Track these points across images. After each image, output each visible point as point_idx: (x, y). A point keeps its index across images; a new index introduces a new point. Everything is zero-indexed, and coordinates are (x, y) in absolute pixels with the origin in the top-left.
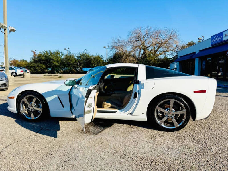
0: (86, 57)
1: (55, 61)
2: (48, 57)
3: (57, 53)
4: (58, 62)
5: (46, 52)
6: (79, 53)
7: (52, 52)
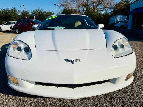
0: (39, 13)
1: (13, 17)
2: (6, 13)
3: (14, 10)
4: (15, 18)
5: (5, 10)
6: (33, 10)
7: (10, 9)
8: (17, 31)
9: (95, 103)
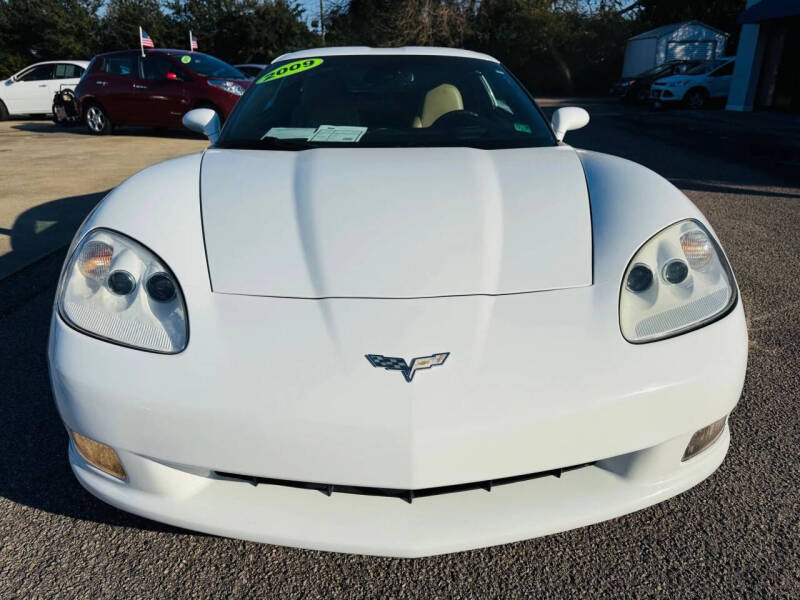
8: (95, 118)
9: (519, 571)
